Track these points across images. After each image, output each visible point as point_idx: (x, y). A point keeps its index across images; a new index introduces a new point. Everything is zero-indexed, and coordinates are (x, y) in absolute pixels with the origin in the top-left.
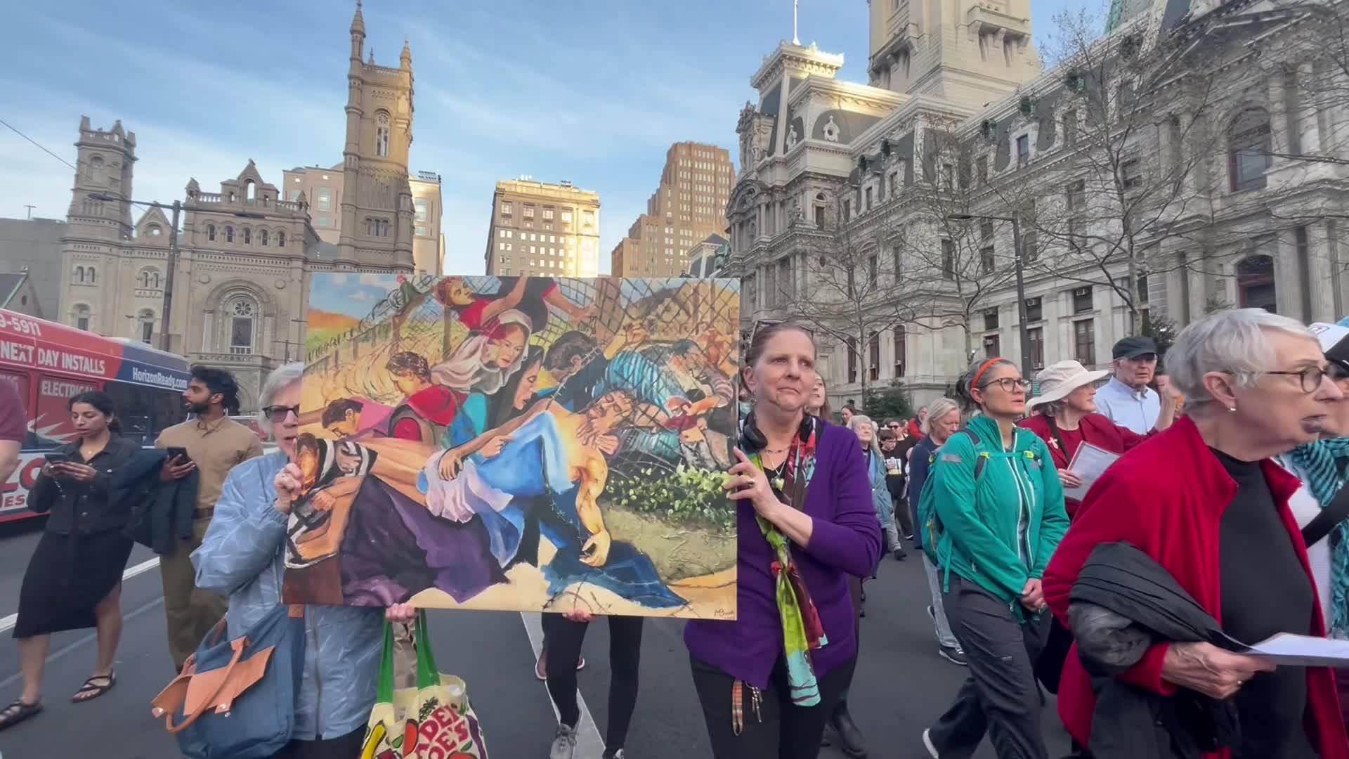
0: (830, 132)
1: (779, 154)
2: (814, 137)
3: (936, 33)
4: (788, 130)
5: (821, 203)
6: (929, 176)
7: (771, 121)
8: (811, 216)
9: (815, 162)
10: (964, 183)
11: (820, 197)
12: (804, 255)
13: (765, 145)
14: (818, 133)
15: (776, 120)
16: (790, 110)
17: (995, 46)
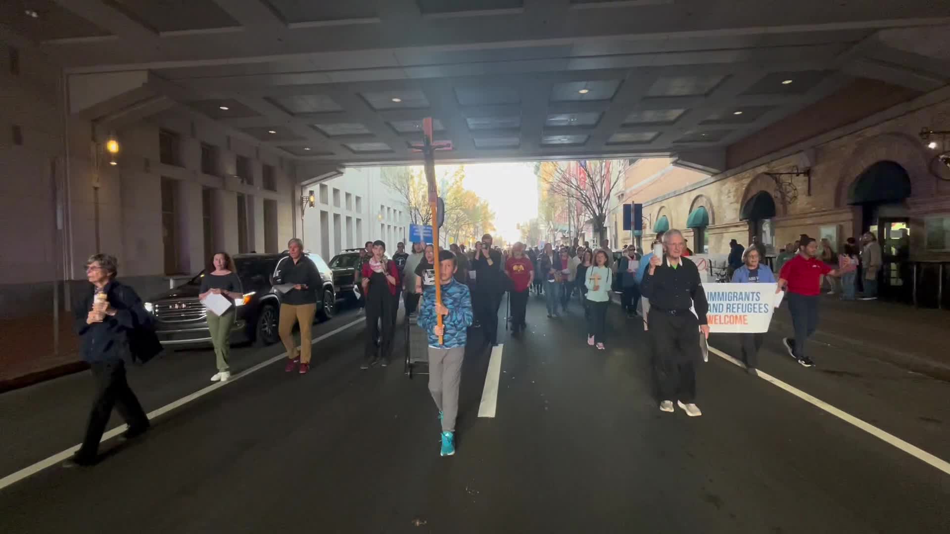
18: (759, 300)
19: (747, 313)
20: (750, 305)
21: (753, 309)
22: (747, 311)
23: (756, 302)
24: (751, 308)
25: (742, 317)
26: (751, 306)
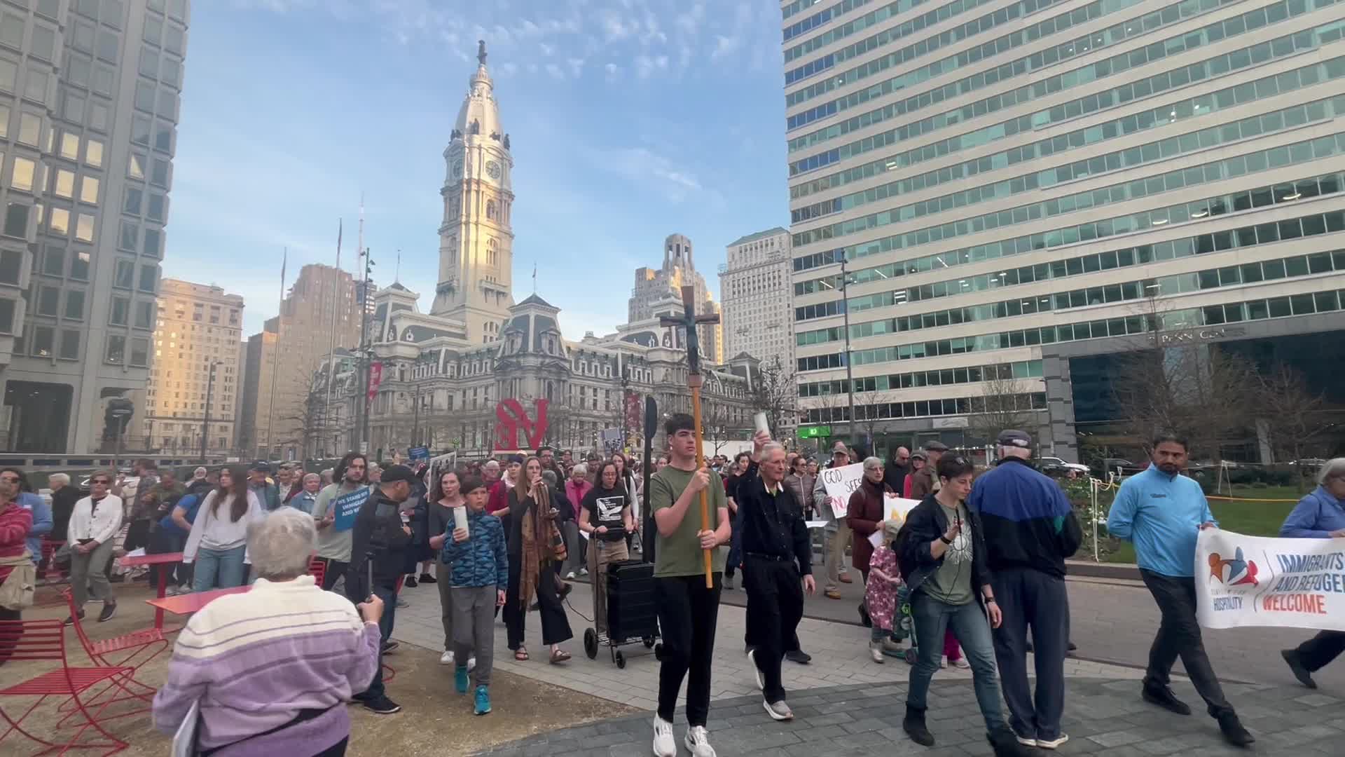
0: (409, 337)
1: (385, 342)
2: (401, 340)
3: (465, 288)
4: (389, 331)
5: (403, 369)
6: (445, 371)
7: (382, 323)
8: (397, 374)
9: (401, 351)
10: (459, 374)
11: (403, 366)
12: (393, 392)
13: (377, 334)
14: (403, 338)
15: (384, 324)
16: (392, 320)
17: (492, 298)
18: (1341, 568)
19: (1322, 592)
20: (1327, 577)
21: (1332, 584)
22: (1322, 586)
23: (1337, 572)
24: (1329, 583)
25: (1315, 599)
26: (1329, 578)
